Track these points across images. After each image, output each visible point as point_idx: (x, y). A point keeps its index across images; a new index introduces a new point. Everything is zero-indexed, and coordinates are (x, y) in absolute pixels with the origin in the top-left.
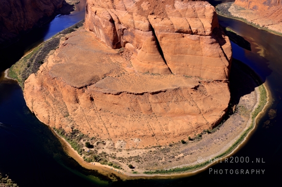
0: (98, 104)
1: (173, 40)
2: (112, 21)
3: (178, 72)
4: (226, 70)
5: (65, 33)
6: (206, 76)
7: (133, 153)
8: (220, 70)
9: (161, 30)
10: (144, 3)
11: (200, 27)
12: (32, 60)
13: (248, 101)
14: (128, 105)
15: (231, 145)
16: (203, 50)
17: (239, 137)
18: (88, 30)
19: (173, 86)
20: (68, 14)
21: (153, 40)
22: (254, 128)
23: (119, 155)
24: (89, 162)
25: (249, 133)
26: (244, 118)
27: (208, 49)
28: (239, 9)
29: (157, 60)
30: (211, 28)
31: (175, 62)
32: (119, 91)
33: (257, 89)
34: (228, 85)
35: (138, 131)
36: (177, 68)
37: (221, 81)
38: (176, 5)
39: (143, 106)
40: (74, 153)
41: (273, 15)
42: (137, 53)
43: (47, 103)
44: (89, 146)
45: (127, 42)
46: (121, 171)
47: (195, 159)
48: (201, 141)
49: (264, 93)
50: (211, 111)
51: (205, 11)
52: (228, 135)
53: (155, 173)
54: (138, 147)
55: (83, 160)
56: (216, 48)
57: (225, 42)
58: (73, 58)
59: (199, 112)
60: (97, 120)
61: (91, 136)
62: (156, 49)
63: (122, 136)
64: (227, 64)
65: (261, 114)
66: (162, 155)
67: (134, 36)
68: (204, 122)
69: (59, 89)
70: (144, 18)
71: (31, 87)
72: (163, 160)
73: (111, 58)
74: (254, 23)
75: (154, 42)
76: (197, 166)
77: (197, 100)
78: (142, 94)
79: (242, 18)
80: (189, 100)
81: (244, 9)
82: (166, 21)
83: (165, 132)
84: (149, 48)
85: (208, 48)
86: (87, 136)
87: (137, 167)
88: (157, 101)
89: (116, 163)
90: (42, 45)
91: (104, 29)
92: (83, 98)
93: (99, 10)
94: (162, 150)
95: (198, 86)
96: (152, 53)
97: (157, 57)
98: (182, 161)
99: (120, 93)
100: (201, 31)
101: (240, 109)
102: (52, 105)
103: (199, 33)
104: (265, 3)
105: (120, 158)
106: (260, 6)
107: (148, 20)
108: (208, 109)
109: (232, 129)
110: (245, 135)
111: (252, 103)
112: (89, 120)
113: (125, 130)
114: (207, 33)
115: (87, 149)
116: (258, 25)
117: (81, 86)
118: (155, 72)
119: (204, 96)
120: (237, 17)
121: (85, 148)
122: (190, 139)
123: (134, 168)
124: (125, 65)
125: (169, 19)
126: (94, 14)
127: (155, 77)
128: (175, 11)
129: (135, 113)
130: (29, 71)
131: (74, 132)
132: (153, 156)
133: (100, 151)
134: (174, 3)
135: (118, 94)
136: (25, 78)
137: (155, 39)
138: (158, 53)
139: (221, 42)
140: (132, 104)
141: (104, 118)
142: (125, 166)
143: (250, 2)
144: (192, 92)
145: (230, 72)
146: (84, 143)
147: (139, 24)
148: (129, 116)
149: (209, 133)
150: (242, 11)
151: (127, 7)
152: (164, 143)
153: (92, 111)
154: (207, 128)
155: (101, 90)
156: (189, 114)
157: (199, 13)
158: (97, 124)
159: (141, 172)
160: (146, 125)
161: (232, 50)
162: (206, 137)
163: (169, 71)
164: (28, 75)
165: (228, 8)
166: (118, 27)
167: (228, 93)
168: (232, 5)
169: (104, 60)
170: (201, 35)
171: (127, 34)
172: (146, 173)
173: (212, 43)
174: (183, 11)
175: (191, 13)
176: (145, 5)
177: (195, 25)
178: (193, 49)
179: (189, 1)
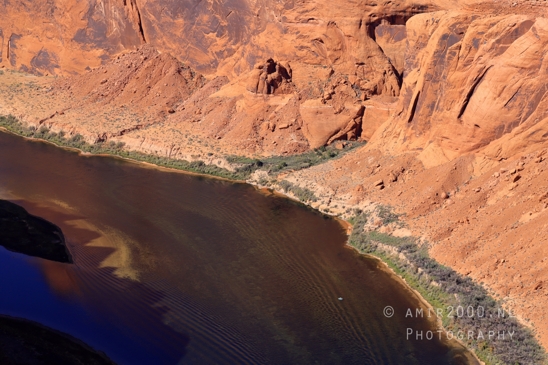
41: (132, 84)
74: (55, 130)
104: (80, 37)
106: (65, 53)
116: (77, 138)
143: (14, 37)
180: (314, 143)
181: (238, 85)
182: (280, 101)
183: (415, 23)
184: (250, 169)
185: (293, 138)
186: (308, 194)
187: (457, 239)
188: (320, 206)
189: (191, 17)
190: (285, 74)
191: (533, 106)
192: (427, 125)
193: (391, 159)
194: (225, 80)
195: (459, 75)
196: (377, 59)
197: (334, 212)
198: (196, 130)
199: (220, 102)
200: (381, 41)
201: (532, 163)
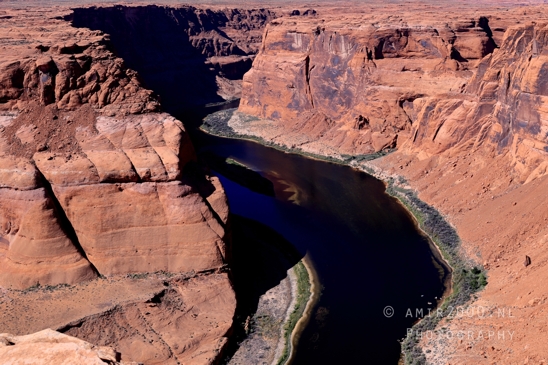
1: (97, 200)
3: (114, 270)
4: (221, 245)
6: (178, 267)
8: (207, 248)
9: (66, 183)
10: (23, 128)
11: (155, 165)
13: (276, 301)
16: (167, 211)
19: (101, 306)
21: (47, 207)
22: (290, 357)
26: (269, 342)
27: (177, 208)
28: (247, 120)
29: (60, 252)
30: (179, 164)
31: (105, 248)
33: (290, 272)
34: (229, 276)
37: (213, 271)
38: (99, 125)
41: (307, 125)
42: (8, 243)
49: (304, 277)
50: (197, 343)
51: (162, 132)
56: (194, 204)
57: (212, 189)
59: (167, 353)
62: (58, 226)
64: (221, 232)
65: (302, 323)
70: (22, 162)
74: (276, 143)
77: (160, 327)
79: (254, 137)
80: (142, 332)
81: (256, 119)
82: (77, 161)
84: (39, 227)
95: (162, 294)
96: (47, 237)
97: (59, 245)
100: (157, 173)
101: (259, 324)
103: (153, 178)
104: (290, 106)
106: (283, 111)
107: (33, 163)
108: (187, 342)
111: (282, 304)
114: (170, 176)
116: (284, 146)
118: (54, 282)
119: (178, 314)
120: (245, 136)
125: (85, 156)
127: (56, 292)
128: (98, 137)
134: (95, 121)
137: (52, 203)
138: (60, 236)
139: (205, 191)
143: (265, 106)
144: (149, 310)
145: (226, 249)
147: (10, 174)
150: (254, 123)
157: (152, 136)
163: (91, 272)
165: (228, 119)
167: (230, 295)
168: (235, 113)
170: (158, 181)
173: (184, 195)
174: (115, 136)
175: (134, 138)
176: (25, 134)
177: (143, 162)
178: (145, 212)
179: (128, 114)
180: (377, 150)
181: (348, 126)
182: (364, 132)
183: (417, 101)
184: (350, 160)
185: (368, 147)
186: (372, 170)
187: (429, 191)
188: (376, 175)
189: (331, 99)
190: (366, 121)
191: (463, 136)
192: (421, 143)
193: (406, 156)
194: (343, 123)
195: (434, 123)
196: (403, 115)
197: (382, 178)
198: (331, 144)
199: (341, 132)
200: (405, 109)
201: (461, 159)
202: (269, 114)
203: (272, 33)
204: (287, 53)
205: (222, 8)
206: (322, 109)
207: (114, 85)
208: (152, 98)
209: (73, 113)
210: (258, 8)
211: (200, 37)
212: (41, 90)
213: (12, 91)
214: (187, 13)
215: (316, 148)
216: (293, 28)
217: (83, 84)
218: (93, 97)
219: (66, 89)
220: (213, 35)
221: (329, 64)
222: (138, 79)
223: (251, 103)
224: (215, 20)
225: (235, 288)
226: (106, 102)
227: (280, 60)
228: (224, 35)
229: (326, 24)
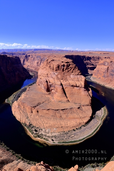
0: (40, 114)
1: (70, 89)
2: (47, 81)
4: (90, 101)
5: (29, 86)
6: (83, 103)
7: (53, 134)
8: (88, 101)
9: (65, 85)
11: (80, 84)
12: (16, 96)
14: (52, 115)
15: (93, 131)
16: (81, 93)
17: (96, 128)
18: (38, 85)
19: (70, 107)
20: (31, 79)
23: (48, 135)
24: (36, 137)
25: (100, 126)
26: (98, 120)
28: (94, 78)
29: (64, 97)
30: (84, 85)
31: (71, 97)
32: (49, 108)
33: (102, 108)
34: (91, 107)
35: (56, 125)
36: (71, 100)
37: (88, 105)
38: (71, 76)
39: (58, 115)
40: (29, 134)
41: (106, 81)
42: (56, 94)
43: (20, 113)
44: (36, 131)
45: (52, 90)
46: (48, 142)
47: (79, 137)
48: (81, 130)
49: (105, 110)
50: (85, 117)
51: (82, 79)
52: (92, 127)
53: (62, 143)
54: (56, 132)
55: (33, 136)
56: (86, 92)
57: (89, 90)
58: (31, 95)
59: (80, 118)
60: (39, 120)
61: (37, 127)
62: (63, 92)
63: (49, 127)
64: (91, 99)
65: (104, 119)
66: (65, 135)
67: (55, 87)
68: (82, 122)
69: (25, 107)
70: (59, 81)
71: (15, 106)
72: (66, 138)
73: (46, 96)
75: (62, 90)
76: (80, 140)
77: (79, 113)
78: (58, 110)
80: (76, 113)
81: (96, 78)
82: (67, 82)
83: (67, 126)
84: (61, 92)
85: (83, 92)
86: (35, 127)
87: (55, 140)
88: (63, 113)
89: (46, 138)
90: (20, 90)
91: (44, 85)
92: (34, 111)
93: (42, 78)
94: (65, 133)
95: (80, 107)
96: (62, 94)
98: (73, 138)
99: (49, 109)
100: (80, 86)
101: (96, 117)
102: (22, 113)
104: (103, 76)
105: (48, 136)
106: (102, 78)
108: (84, 116)
109: (93, 125)
110: (98, 127)
111: (100, 114)
112: (36, 120)
113: (50, 125)
114: (83, 87)
115: (35, 132)
116: (101, 84)
117: (34, 106)
118: (63, 101)
119: (82, 111)
120: (94, 81)
121: (34, 131)
122: (77, 129)
123: (54, 141)
124: (51, 98)
126: (40, 79)
127: (63, 103)
128: (71, 78)
129: (55, 117)
130: (14, 100)
131: (30, 125)
132: (62, 136)
133: (40, 133)
134: (70, 75)
135: (48, 110)
136: (13, 102)
137: (63, 88)
138: (64, 94)
139: (88, 90)
140: (54, 114)
141: (42, 120)
142: (50, 140)
144: (77, 109)
145: (91, 102)
146: (34, 130)
147: (57, 83)
148: (52, 119)
149: (84, 126)
151: (53, 77)
152: (66, 130)
153: (38, 117)
154: (83, 124)
155: (41, 108)
156: (76, 118)
157: (80, 79)
158: (40, 122)
159: (56, 143)
160: (59, 122)
161: (92, 93)
162: (83, 128)
163: (68, 101)
164: (14, 101)
165: (90, 78)
166: (49, 84)
167: (91, 110)
168: (92, 77)
169: (43, 96)
171: (52, 87)
172: (59, 143)
173: (85, 91)
174: (73, 78)
175: (77, 79)
176: (59, 76)
177: (78, 84)
178: (78, 93)
179: (76, 75)
189: (112, 76)
198: (111, 85)
202: (98, 78)
203: (101, 62)
204: (104, 66)
205: (91, 56)
206: (110, 78)
207: (74, 69)
208: (80, 72)
209: (67, 74)
210: (98, 56)
211: (86, 61)
212: (62, 69)
213: (58, 69)
214: (84, 57)
215: (108, 86)
216: (106, 61)
217: (69, 69)
218: (70, 71)
219: (66, 69)
220: (88, 61)
221: (113, 69)
222: (78, 68)
223: (95, 75)
224: (89, 58)
225: (92, 109)
226: (72, 72)
227: (102, 67)
228: (90, 61)
229: (113, 60)
